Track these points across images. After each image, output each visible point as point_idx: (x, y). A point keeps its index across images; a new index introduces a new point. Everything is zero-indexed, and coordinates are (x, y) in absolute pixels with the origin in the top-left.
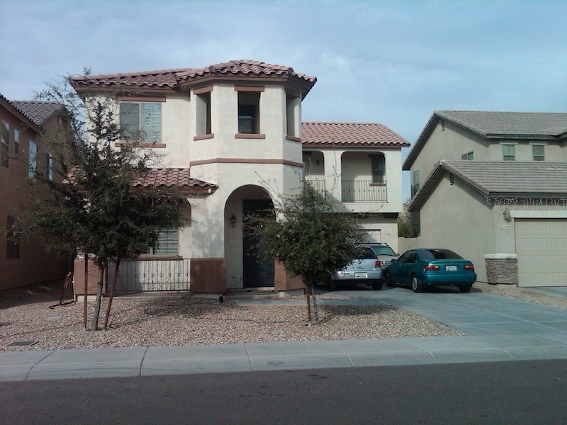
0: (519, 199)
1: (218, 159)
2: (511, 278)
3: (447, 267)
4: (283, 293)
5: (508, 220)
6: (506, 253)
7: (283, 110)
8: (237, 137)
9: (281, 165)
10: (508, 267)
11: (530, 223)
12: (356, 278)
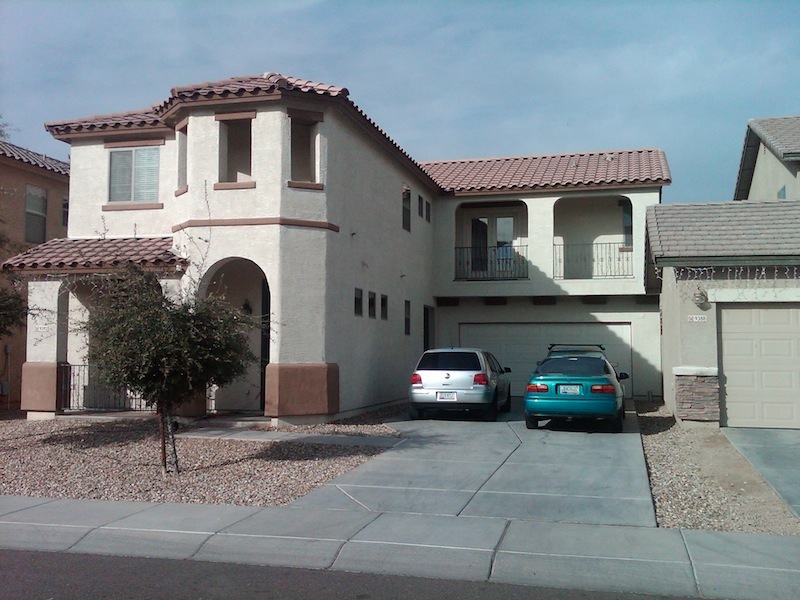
0: (718, 268)
1: (190, 221)
2: (706, 410)
3: (562, 387)
4: (276, 419)
5: (704, 305)
6: (697, 365)
7: (283, 144)
8: (216, 188)
9: (278, 226)
10: (702, 390)
11: (754, 312)
12: (438, 400)
